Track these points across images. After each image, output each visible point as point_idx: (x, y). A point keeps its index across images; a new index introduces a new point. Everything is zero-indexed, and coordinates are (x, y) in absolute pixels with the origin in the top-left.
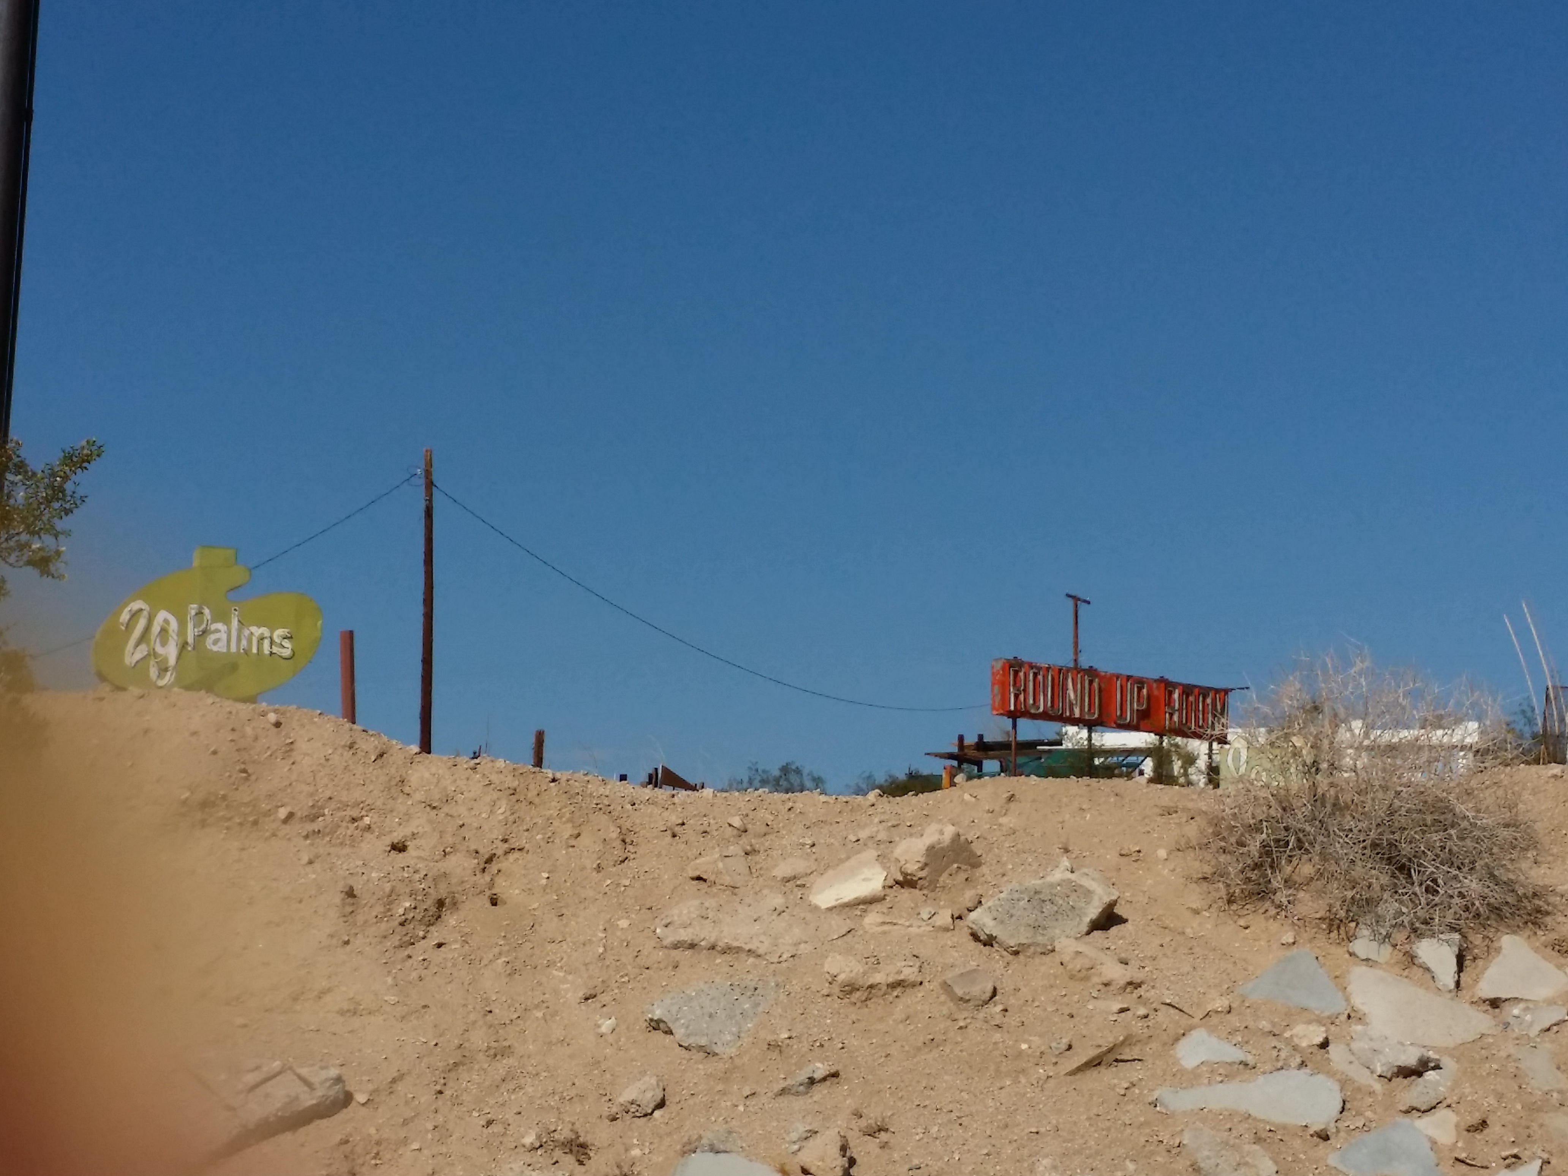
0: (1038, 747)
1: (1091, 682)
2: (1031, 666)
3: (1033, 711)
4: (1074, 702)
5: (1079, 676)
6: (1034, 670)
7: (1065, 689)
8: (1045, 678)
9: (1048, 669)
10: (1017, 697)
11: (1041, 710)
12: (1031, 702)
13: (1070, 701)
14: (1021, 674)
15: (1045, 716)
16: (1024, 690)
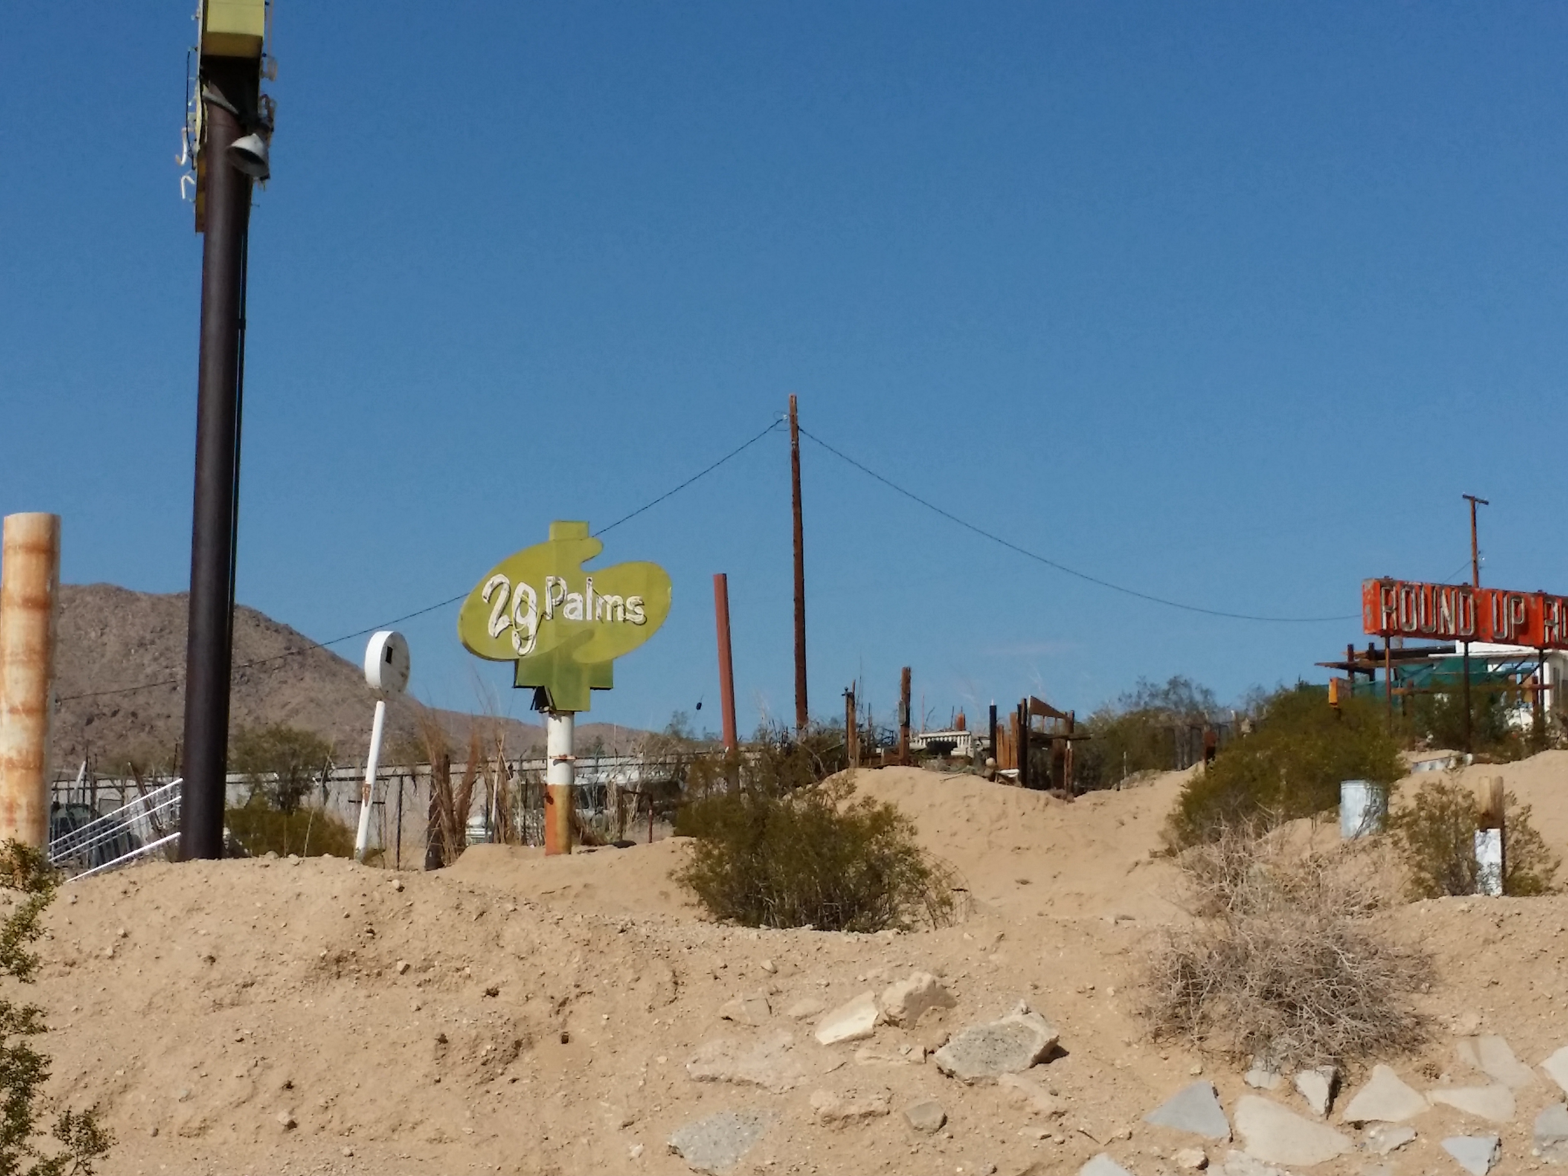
0: (1431, 655)
1: (1465, 599)
2: (1403, 585)
3: (1406, 629)
4: (1449, 619)
5: (1453, 593)
6: (1406, 589)
7: (1438, 607)
8: (1417, 597)
9: (1421, 587)
10: (1389, 616)
11: (1415, 628)
12: (1404, 620)
13: (1444, 618)
14: (1393, 593)
15: (1418, 634)
16: (1397, 609)
